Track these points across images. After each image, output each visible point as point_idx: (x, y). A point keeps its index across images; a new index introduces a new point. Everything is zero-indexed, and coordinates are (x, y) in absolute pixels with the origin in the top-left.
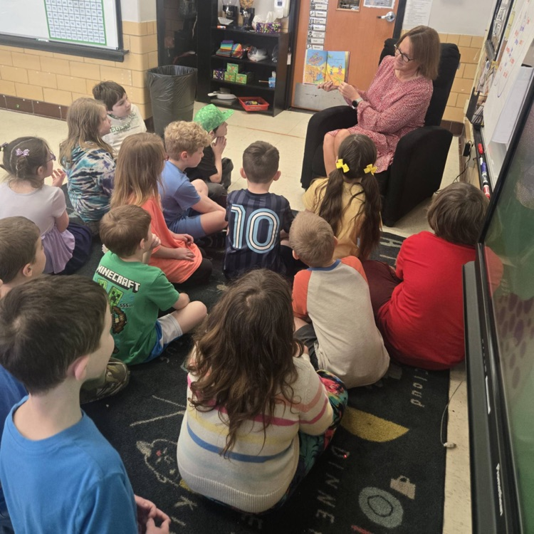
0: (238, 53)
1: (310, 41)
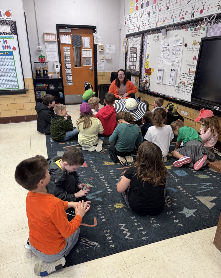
0: (45, 87)
1: (67, 79)
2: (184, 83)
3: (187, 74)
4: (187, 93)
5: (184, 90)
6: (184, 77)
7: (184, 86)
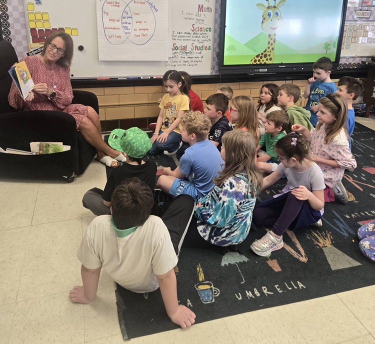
2: (185, 48)
3: (188, 34)
4: (194, 63)
5: (186, 59)
6: (182, 39)
7: (187, 53)
